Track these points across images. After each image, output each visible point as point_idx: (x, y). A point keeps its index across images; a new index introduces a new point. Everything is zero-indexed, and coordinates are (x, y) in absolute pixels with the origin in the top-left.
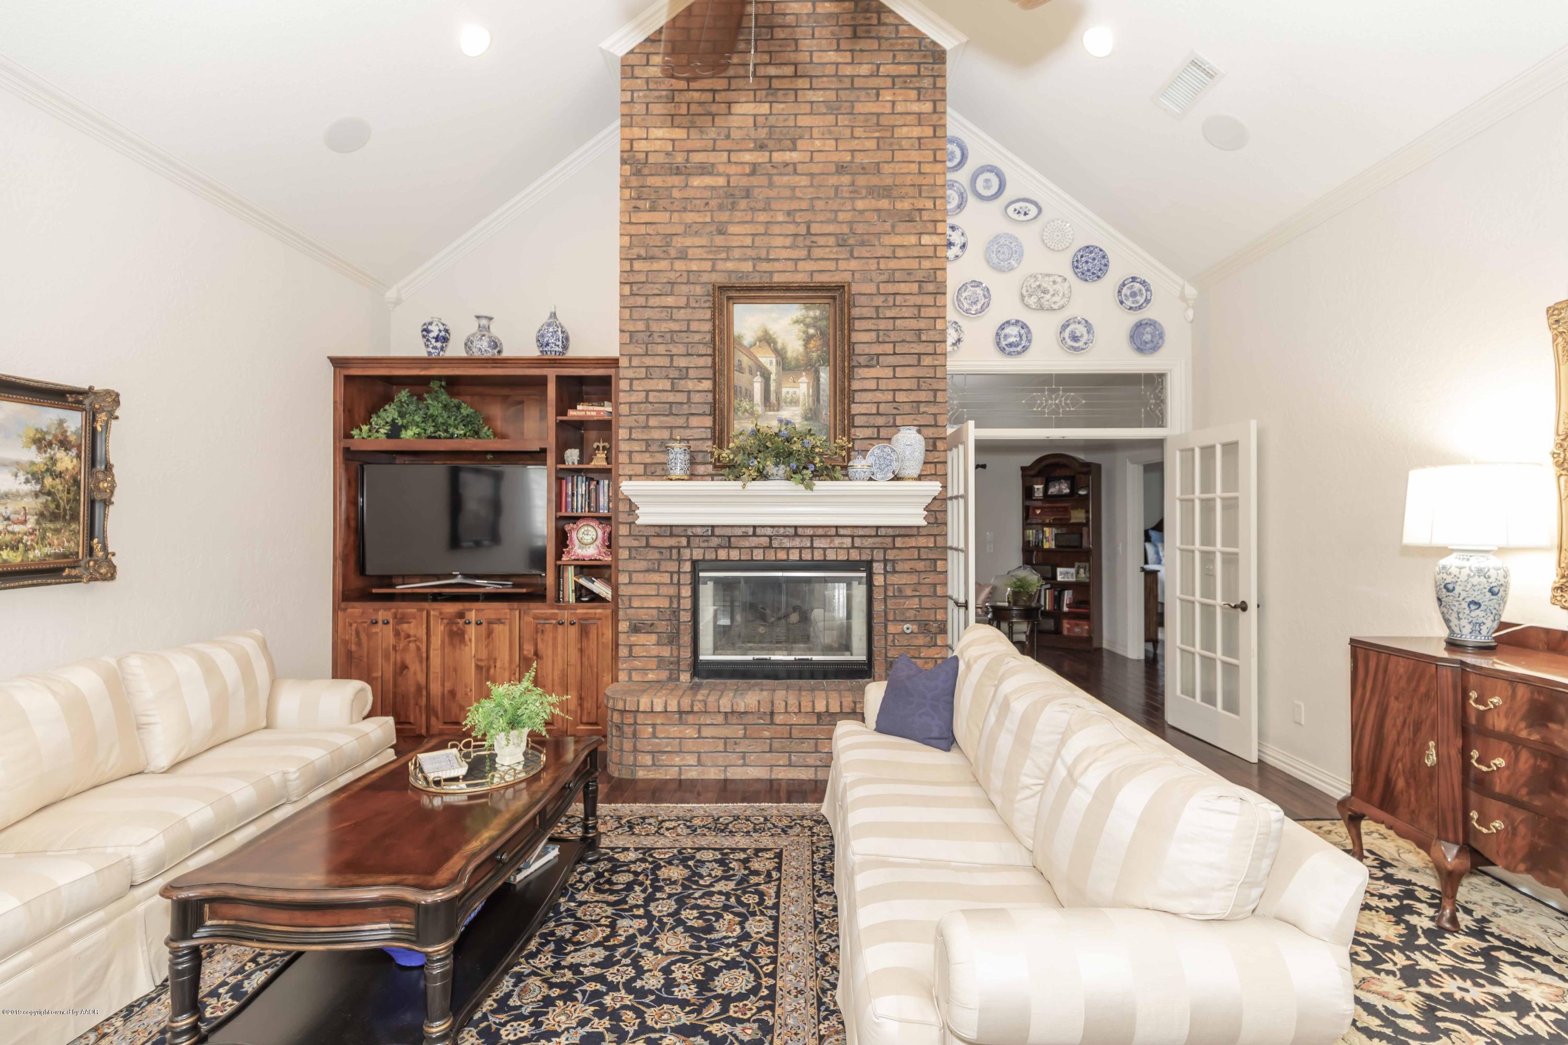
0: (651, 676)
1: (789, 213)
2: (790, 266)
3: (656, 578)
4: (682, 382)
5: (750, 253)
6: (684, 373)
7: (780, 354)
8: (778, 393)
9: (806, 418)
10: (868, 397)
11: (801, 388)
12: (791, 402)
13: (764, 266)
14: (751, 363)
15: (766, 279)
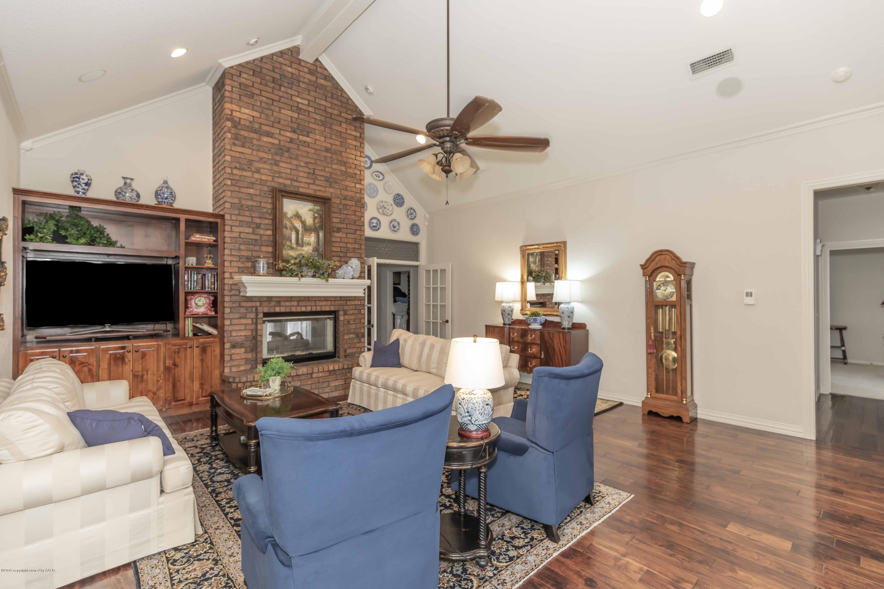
0: (242, 368)
1: (306, 163)
2: (306, 186)
3: (243, 321)
4: (258, 230)
5: (289, 176)
6: (258, 226)
7: (303, 223)
8: (302, 240)
9: (313, 251)
10: (337, 244)
11: (312, 238)
12: (308, 244)
13: (296, 184)
14: (291, 225)
15: (296, 190)
